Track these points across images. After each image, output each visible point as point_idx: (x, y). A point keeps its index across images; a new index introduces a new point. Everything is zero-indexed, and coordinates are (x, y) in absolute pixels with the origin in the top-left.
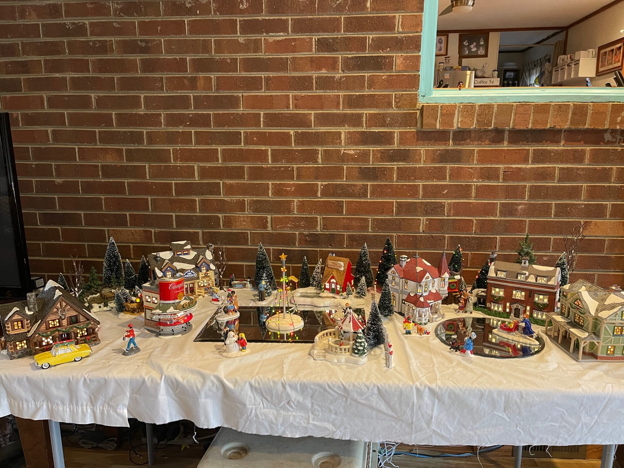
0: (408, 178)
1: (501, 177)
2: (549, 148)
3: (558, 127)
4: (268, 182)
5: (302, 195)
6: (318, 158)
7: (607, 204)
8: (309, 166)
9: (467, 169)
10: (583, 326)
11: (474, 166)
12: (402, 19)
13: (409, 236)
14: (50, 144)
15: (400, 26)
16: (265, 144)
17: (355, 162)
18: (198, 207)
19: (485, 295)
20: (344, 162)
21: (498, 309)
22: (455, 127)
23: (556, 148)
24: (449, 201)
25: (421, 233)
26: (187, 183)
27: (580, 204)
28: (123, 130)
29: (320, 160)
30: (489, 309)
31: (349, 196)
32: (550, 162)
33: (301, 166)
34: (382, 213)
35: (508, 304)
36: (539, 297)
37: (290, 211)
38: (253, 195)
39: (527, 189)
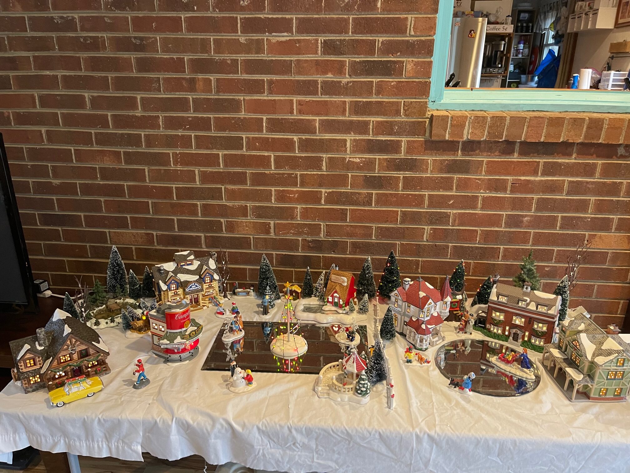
0: (414, 188)
1: (509, 188)
2: (560, 161)
3: (571, 141)
4: (271, 188)
5: (306, 202)
6: (322, 165)
7: (614, 218)
8: (313, 173)
9: (474, 180)
10: (579, 366)
11: (482, 177)
12: (415, 21)
13: (412, 244)
14: (45, 145)
15: (412, 29)
16: (267, 150)
17: (360, 170)
18: (199, 211)
19: (485, 315)
20: (349, 170)
21: (497, 331)
22: (465, 138)
23: (567, 161)
24: (455, 211)
25: (425, 242)
26: (189, 188)
27: (586, 218)
28: (120, 132)
29: (324, 168)
30: (489, 330)
31: (353, 204)
32: (560, 175)
33: (305, 173)
34: (386, 222)
35: (507, 328)
36: (538, 326)
37: (293, 218)
38: (255, 201)
39: (534, 201)
